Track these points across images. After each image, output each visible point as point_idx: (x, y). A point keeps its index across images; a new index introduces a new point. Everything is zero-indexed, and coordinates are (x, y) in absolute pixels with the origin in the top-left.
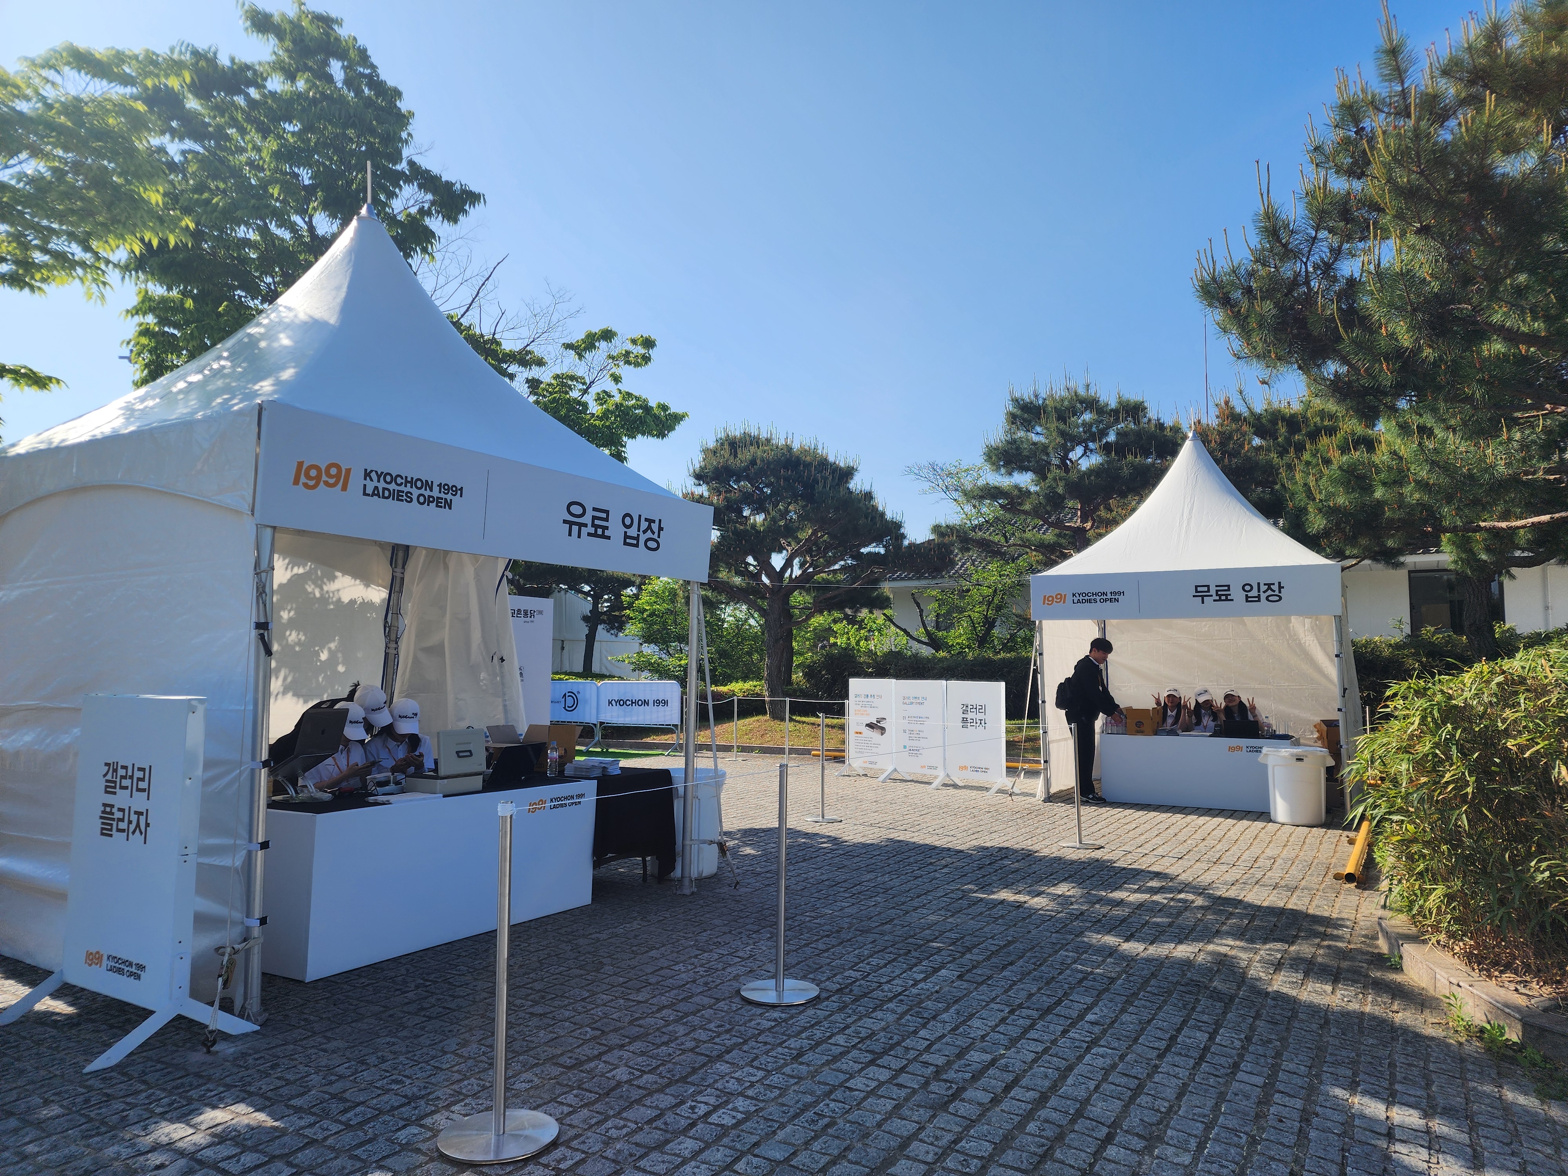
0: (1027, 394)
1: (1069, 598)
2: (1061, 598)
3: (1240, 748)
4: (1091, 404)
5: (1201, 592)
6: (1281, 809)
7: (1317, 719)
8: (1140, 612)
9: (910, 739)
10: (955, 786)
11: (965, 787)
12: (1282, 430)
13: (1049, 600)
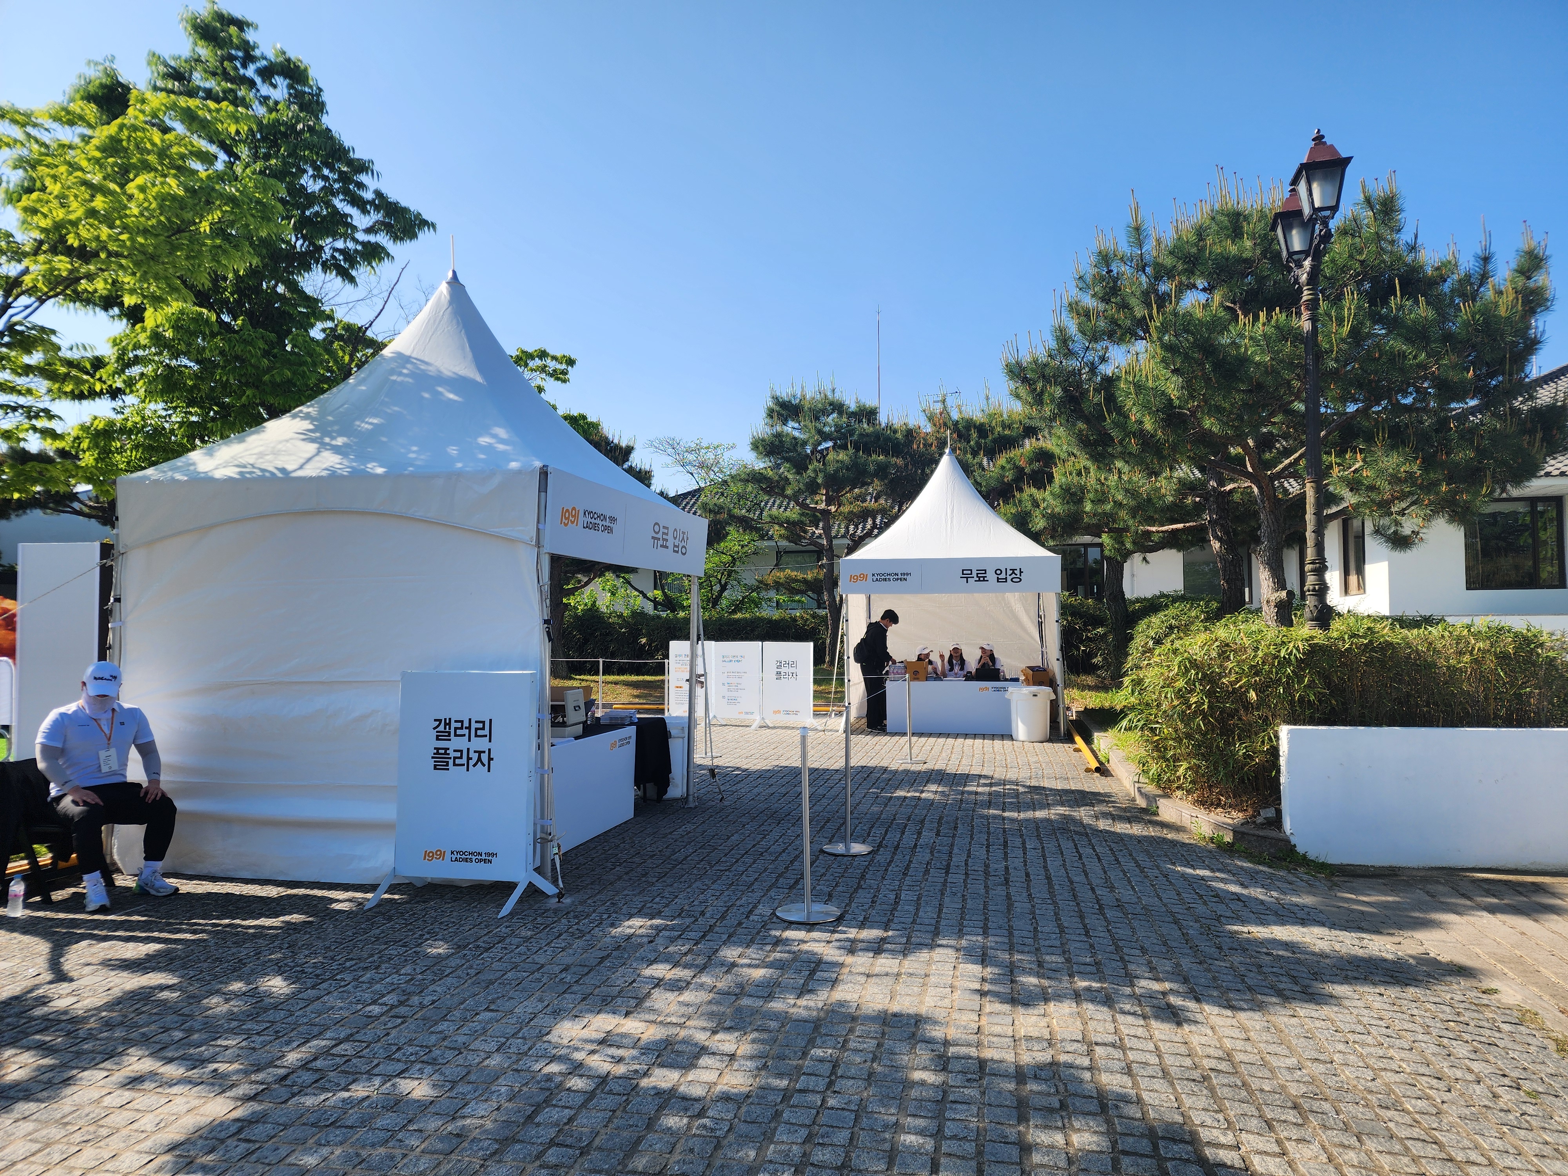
0: (784, 393)
1: (870, 577)
2: (864, 577)
3: (987, 689)
4: (838, 407)
5: (966, 575)
6: (1021, 731)
7: (1023, 666)
8: (922, 589)
9: (729, 690)
10: (769, 727)
11: (774, 728)
12: (974, 435)
13: (854, 578)
